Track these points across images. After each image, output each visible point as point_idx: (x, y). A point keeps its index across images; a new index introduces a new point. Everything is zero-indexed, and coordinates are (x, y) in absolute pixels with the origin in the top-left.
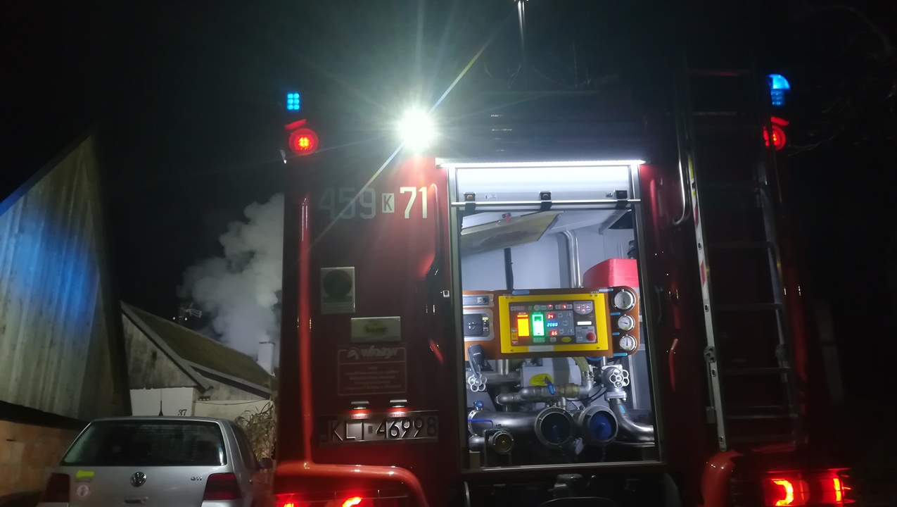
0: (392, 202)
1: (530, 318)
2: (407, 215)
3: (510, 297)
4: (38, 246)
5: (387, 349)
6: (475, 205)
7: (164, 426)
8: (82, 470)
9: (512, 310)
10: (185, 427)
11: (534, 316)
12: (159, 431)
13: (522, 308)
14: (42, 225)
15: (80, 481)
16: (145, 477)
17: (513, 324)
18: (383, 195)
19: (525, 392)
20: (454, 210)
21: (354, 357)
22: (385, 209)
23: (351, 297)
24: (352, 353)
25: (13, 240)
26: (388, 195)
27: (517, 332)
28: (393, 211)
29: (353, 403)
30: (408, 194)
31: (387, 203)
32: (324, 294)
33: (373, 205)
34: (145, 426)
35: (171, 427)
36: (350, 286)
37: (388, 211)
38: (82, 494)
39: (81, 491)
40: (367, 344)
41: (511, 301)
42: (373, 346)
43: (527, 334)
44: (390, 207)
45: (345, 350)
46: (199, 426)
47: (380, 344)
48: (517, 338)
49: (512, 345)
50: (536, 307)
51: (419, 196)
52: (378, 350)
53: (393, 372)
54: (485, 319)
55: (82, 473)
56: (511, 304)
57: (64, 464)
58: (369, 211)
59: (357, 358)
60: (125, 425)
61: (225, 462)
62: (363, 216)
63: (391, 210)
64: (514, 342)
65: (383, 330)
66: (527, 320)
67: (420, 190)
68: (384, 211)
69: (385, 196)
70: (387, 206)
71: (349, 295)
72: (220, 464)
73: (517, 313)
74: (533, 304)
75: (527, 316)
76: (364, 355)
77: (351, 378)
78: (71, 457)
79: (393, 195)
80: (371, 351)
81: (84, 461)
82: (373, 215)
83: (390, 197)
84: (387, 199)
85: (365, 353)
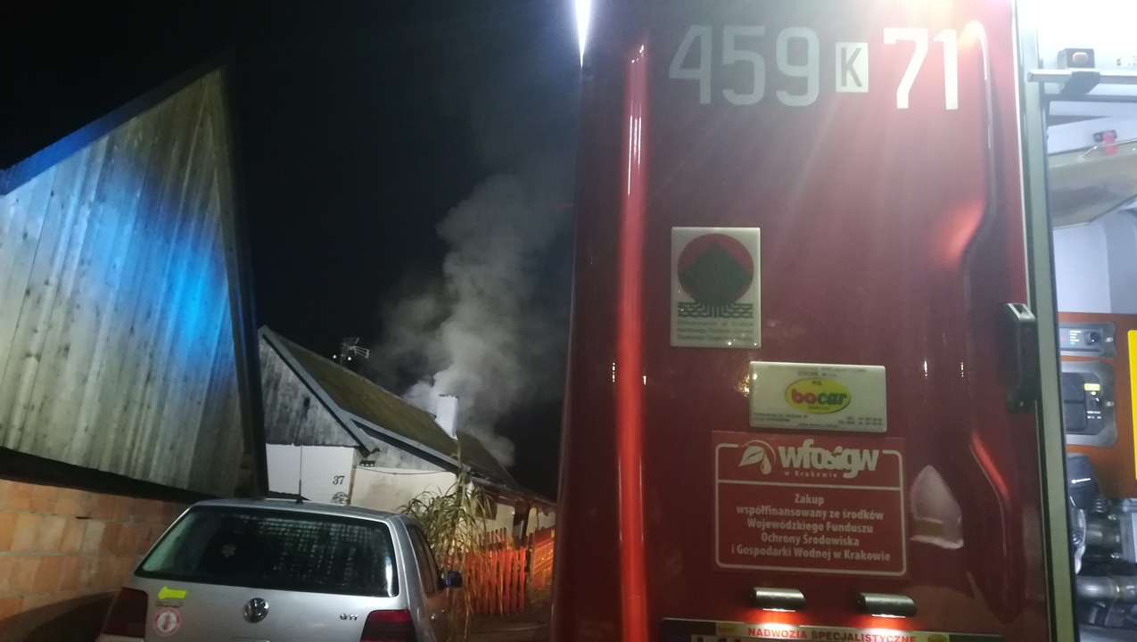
0: (862, 66)
2: (902, 101)
4: (128, 228)
6: (1097, 79)
7: (303, 523)
8: (169, 588)
15: (162, 605)
16: (266, 607)
18: (839, 46)
20: (1032, 89)
21: (759, 464)
22: (844, 83)
23: (751, 306)
24: (754, 454)
25: (86, 211)
26: (851, 48)
28: (865, 89)
29: (761, 593)
30: (905, 49)
31: (847, 66)
32: (679, 294)
33: (811, 71)
36: (749, 278)
37: (851, 87)
38: (165, 627)
39: (165, 621)
40: (795, 435)
42: (809, 441)
44: (857, 77)
45: (736, 446)
46: (357, 527)
47: (829, 438)
51: (936, 52)
52: (826, 454)
53: (863, 514)
54: (1092, 388)
55: (168, 591)
57: (140, 572)
58: (800, 86)
59: (767, 468)
61: (395, 592)
62: (785, 98)
63: (859, 84)
65: (837, 399)
67: (937, 39)
68: (840, 88)
69: (844, 51)
70: (849, 75)
71: (744, 300)
76: (786, 464)
77: (752, 523)
79: (864, 46)
80: (806, 454)
81: (174, 572)
82: (812, 96)
83: (858, 51)
84: (849, 56)
85: (788, 456)
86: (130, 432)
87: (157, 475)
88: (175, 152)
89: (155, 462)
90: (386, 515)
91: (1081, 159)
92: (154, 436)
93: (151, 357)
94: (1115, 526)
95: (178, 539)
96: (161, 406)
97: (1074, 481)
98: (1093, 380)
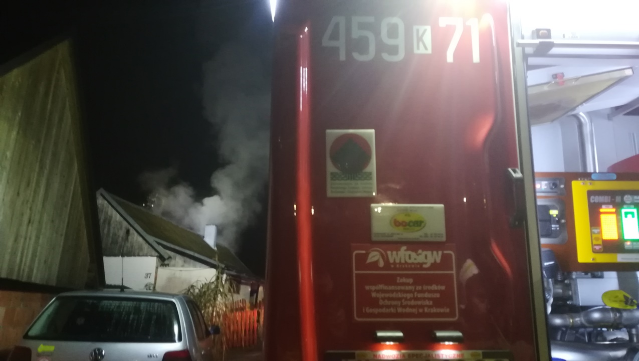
0: (428, 39)
1: (618, 213)
2: (450, 58)
3: (588, 182)
4: (14, 134)
5: (425, 253)
6: (552, 45)
7: (124, 303)
8: (44, 345)
9: (592, 201)
10: (143, 304)
11: (623, 211)
12: (119, 307)
13: (607, 199)
14: (20, 114)
15: (40, 355)
16: (104, 353)
17: (595, 222)
18: (415, 28)
19: (596, 316)
20: (518, 51)
21: (376, 263)
22: (418, 49)
23: (370, 173)
24: (374, 256)
26: (422, 29)
27: (600, 233)
28: (429, 51)
29: (380, 334)
30: (450, 30)
31: (420, 39)
32: (331, 168)
33: (400, 42)
34: (106, 302)
35: (130, 304)
36: (369, 158)
37: (422, 51)
40: (396, 245)
41: (591, 188)
42: (404, 248)
43: (614, 236)
44: (425, 45)
45: (364, 252)
46: (157, 304)
47: (415, 245)
48: (600, 242)
49: (595, 251)
50: (628, 198)
51: (467, 31)
52: (413, 255)
53: (434, 287)
54: (554, 213)
55: (43, 347)
56: (590, 193)
57: (26, 337)
58: (394, 50)
59: (381, 264)
60: (88, 301)
61: (180, 339)
62: (386, 57)
63: (426, 48)
64: (597, 248)
65: (419, 224)
66: (614, 216)
67: (468, 23)
68: (416, 51)
69: (418, 31)
70: (421, 44)
71: (367, 170)
72: (174, 341)
73: (599, 205)
74: (623, 193)
75: (614, 210)
76: (391, 261)
77: (374, 295)
78: (36, 330)
79: (428, 28)
80: (402, 255)
81: (48, 335)
82: (401, 56)
83: (425, 31)
84: (420, 33)
85: (393, 257)
86: (19, 254)
87: (37, 277)
88: (42, 89)
89: (35, 271)
90: (173, 296)
91: (546, 88)
92: (34, 255)
93: (31, 209)
94: (568, 287)
95: (49, 316)
96: (38, 237)
97: (546, 264)
98: (554, 208)
